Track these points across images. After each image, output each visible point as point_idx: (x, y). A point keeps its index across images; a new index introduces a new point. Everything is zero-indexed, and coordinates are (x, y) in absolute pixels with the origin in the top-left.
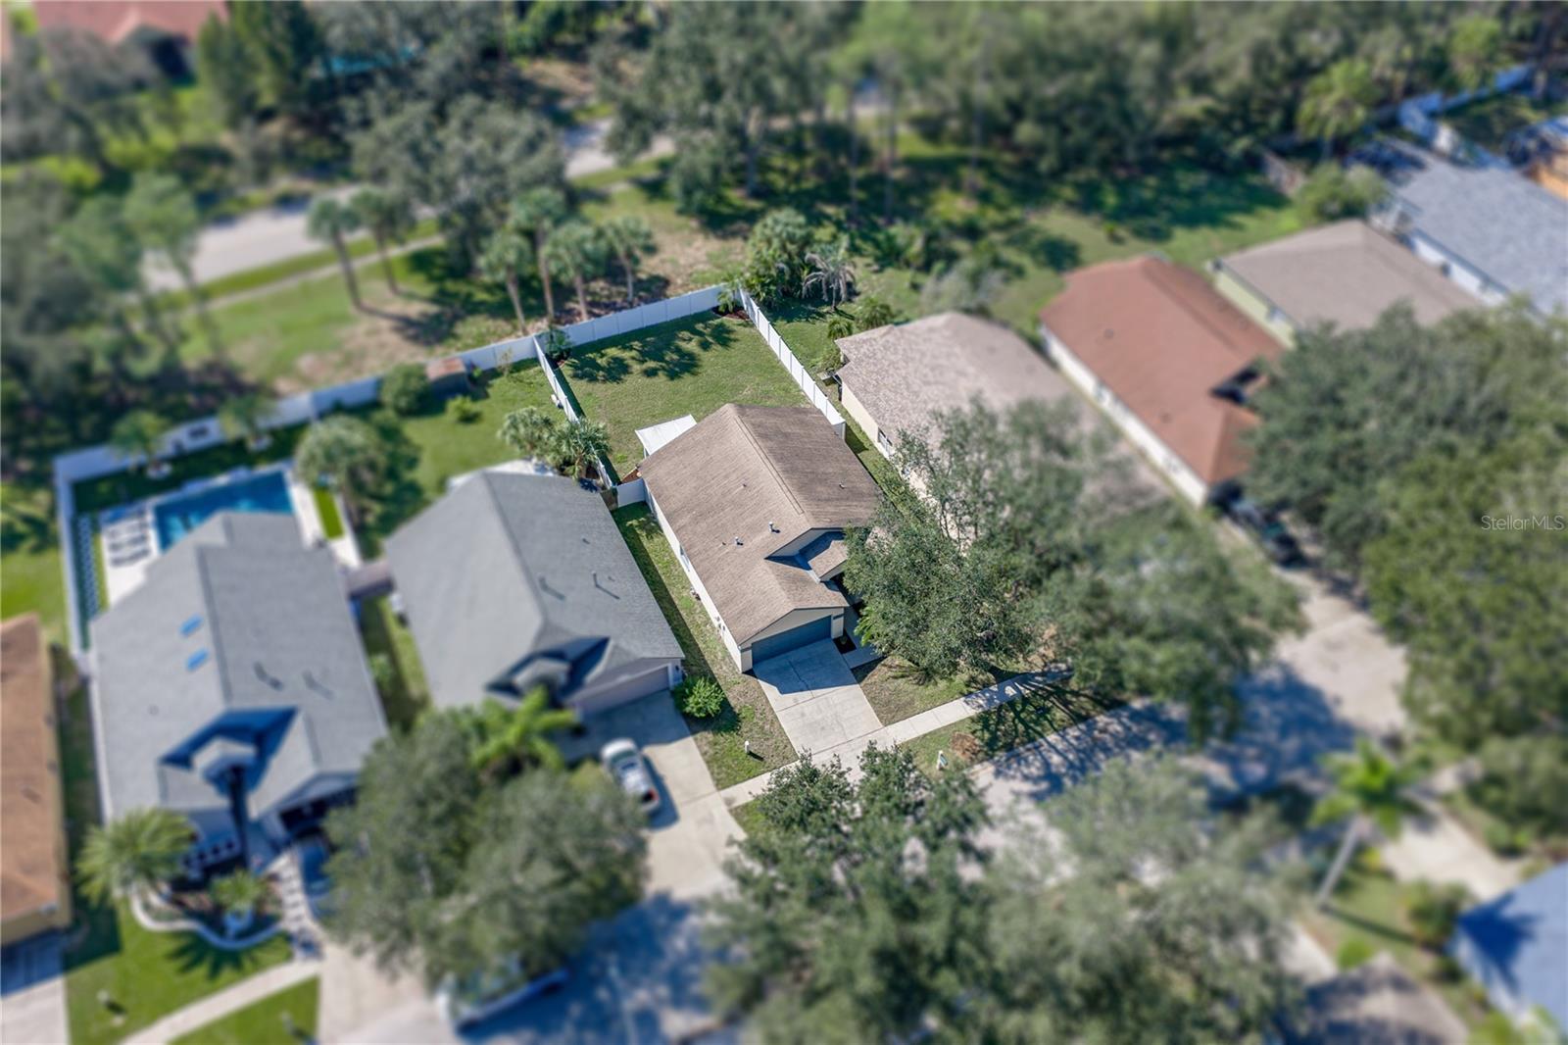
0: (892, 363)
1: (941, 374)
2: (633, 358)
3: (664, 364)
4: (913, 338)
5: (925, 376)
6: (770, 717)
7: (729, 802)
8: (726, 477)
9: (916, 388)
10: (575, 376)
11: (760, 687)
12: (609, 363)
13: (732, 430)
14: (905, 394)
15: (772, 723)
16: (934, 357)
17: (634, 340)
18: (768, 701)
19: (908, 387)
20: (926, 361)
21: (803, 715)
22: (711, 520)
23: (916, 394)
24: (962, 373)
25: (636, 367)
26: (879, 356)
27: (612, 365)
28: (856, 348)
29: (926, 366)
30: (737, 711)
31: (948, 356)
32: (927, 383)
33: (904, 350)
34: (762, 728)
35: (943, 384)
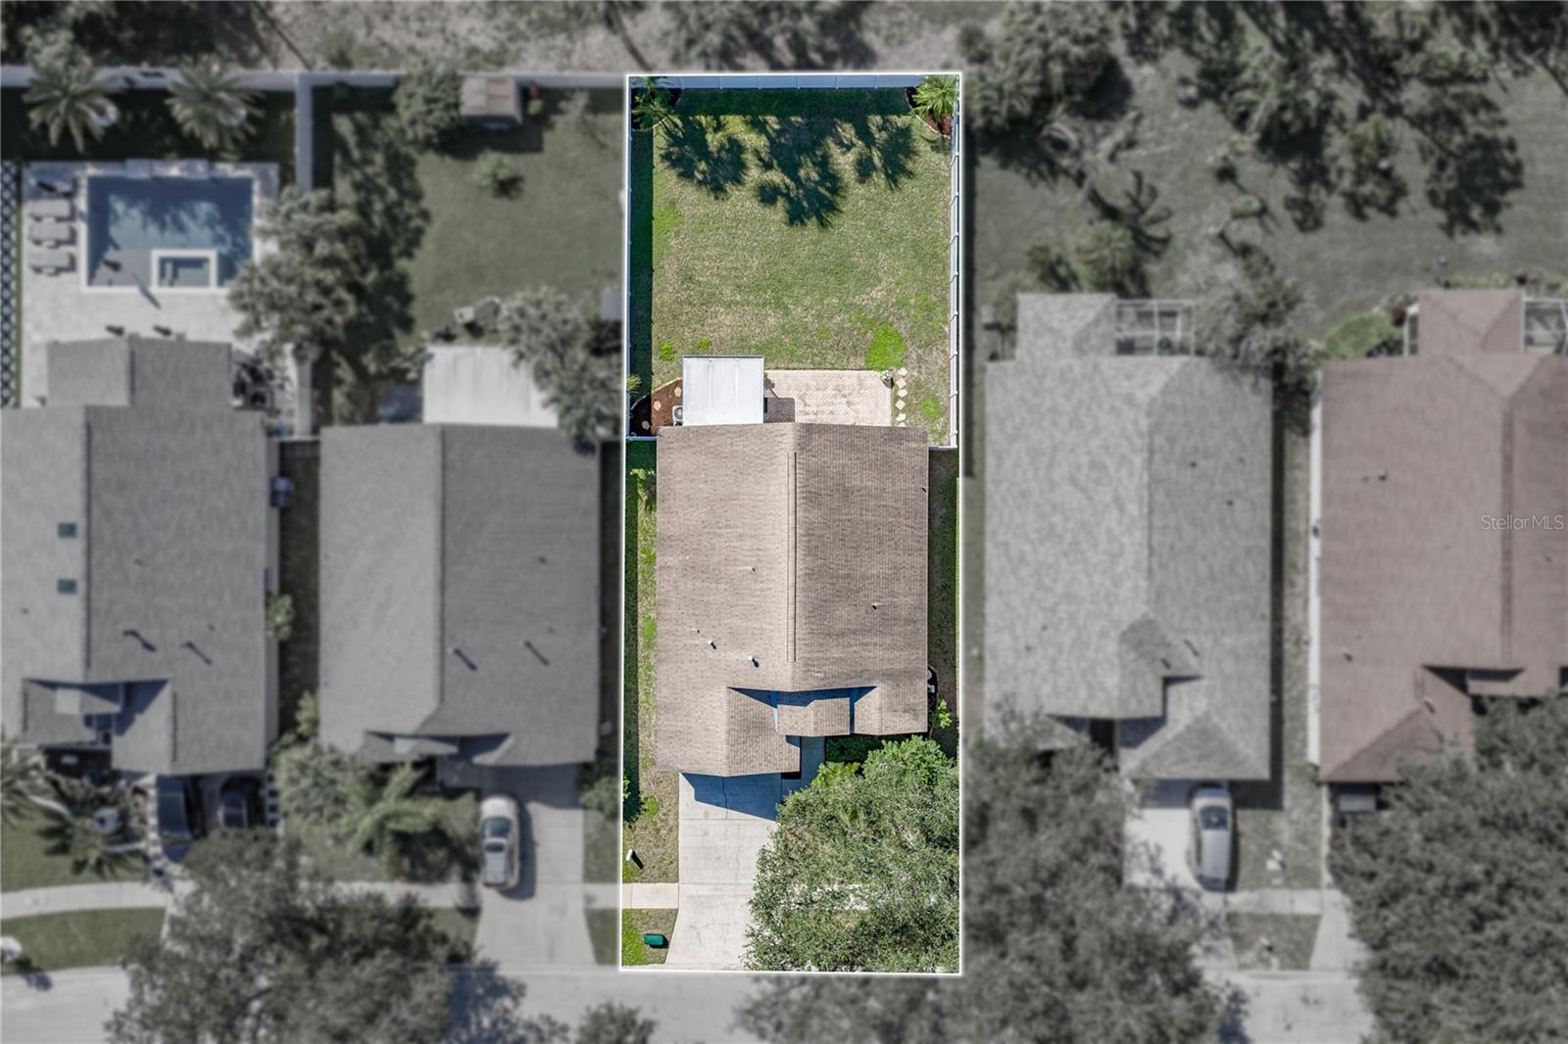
0: (1054, 410)
1: (1097, 482)
2: (757, 152)
3: (792, 185)
4: (1102, 391)
5: (1079, 467)
6: (671, 822)
7: (589, 899)
8: (741, 537)
9: (1057, 475)
10: (666, 157)
11: (677, 782)
12: (722, 147)
13: (776, 471)
14: (1042, 473)
15: (671, 830)
16: (1106, 447)
17: (772, 114)
18: (677, 803)
19: (1050, 466)
20: (1095, 443)
21: (706, 834)
22: (698, 584)
23: (1053, 485)
24: (1119, 503)
25: (754, 174)
26: (1048, 383)
27: (724, 154)
28: (1036, 332)
29: (1089, 453)
30: (642, 797)
31: (1124, 460)
32: (1073, 481)
33: (1080, 402)
34: (658, 831)
35: (1090, 499)
